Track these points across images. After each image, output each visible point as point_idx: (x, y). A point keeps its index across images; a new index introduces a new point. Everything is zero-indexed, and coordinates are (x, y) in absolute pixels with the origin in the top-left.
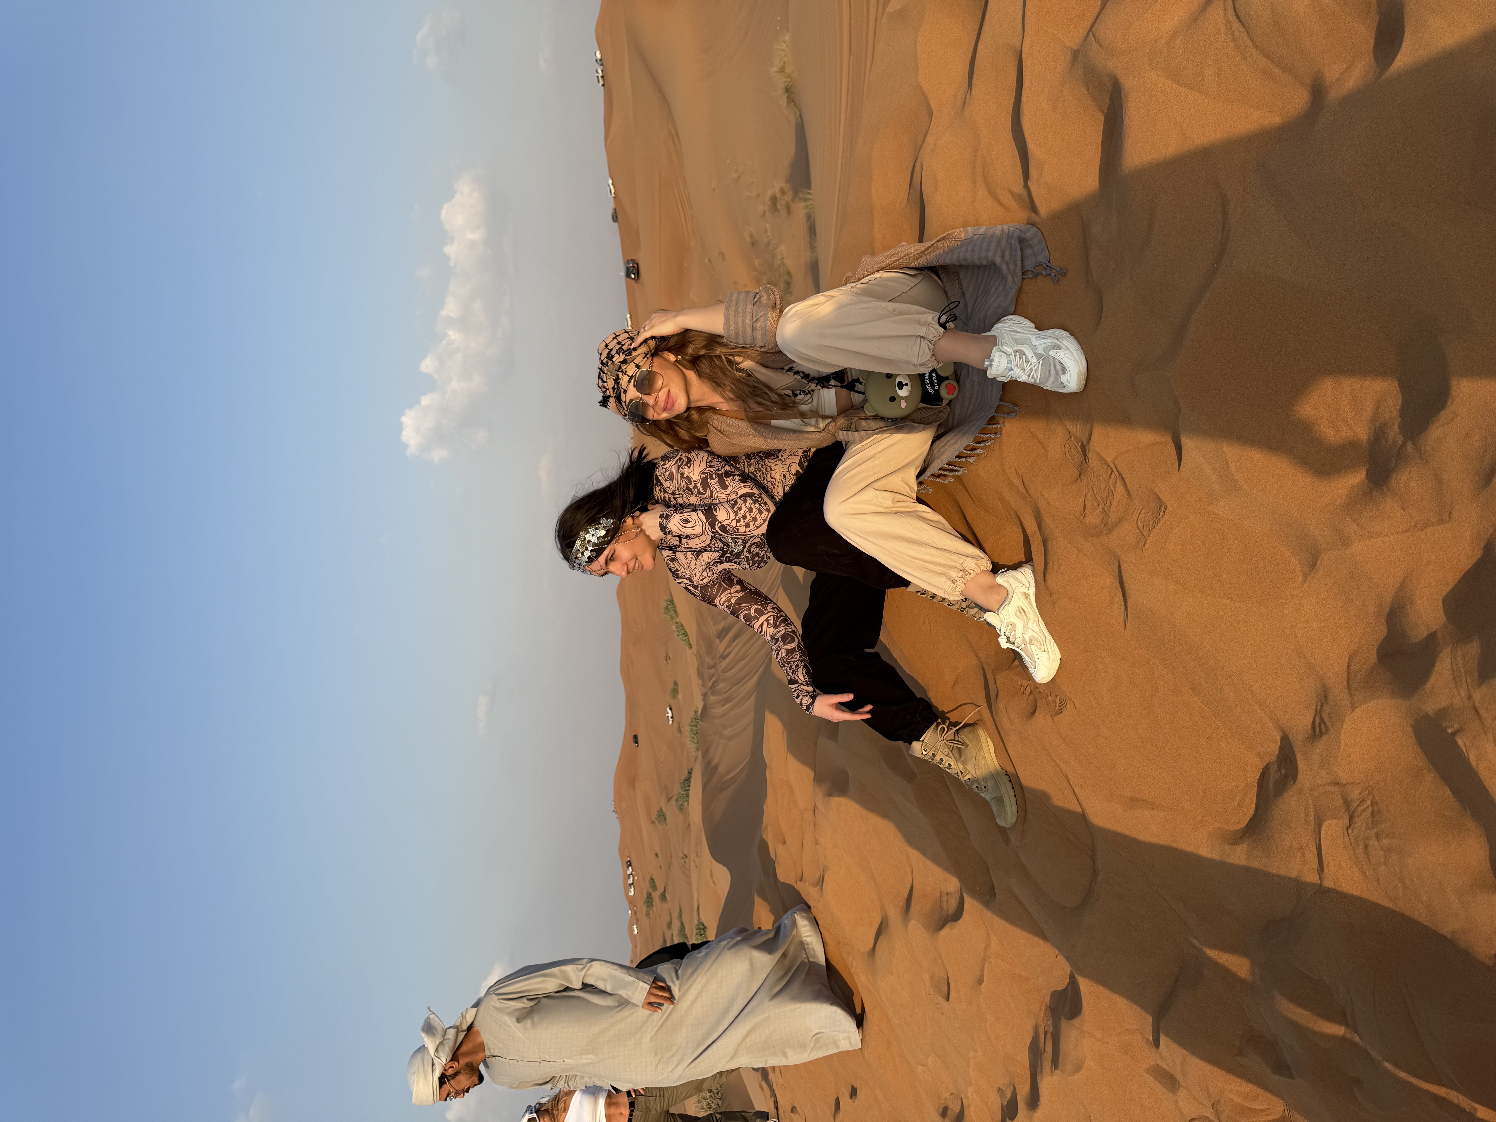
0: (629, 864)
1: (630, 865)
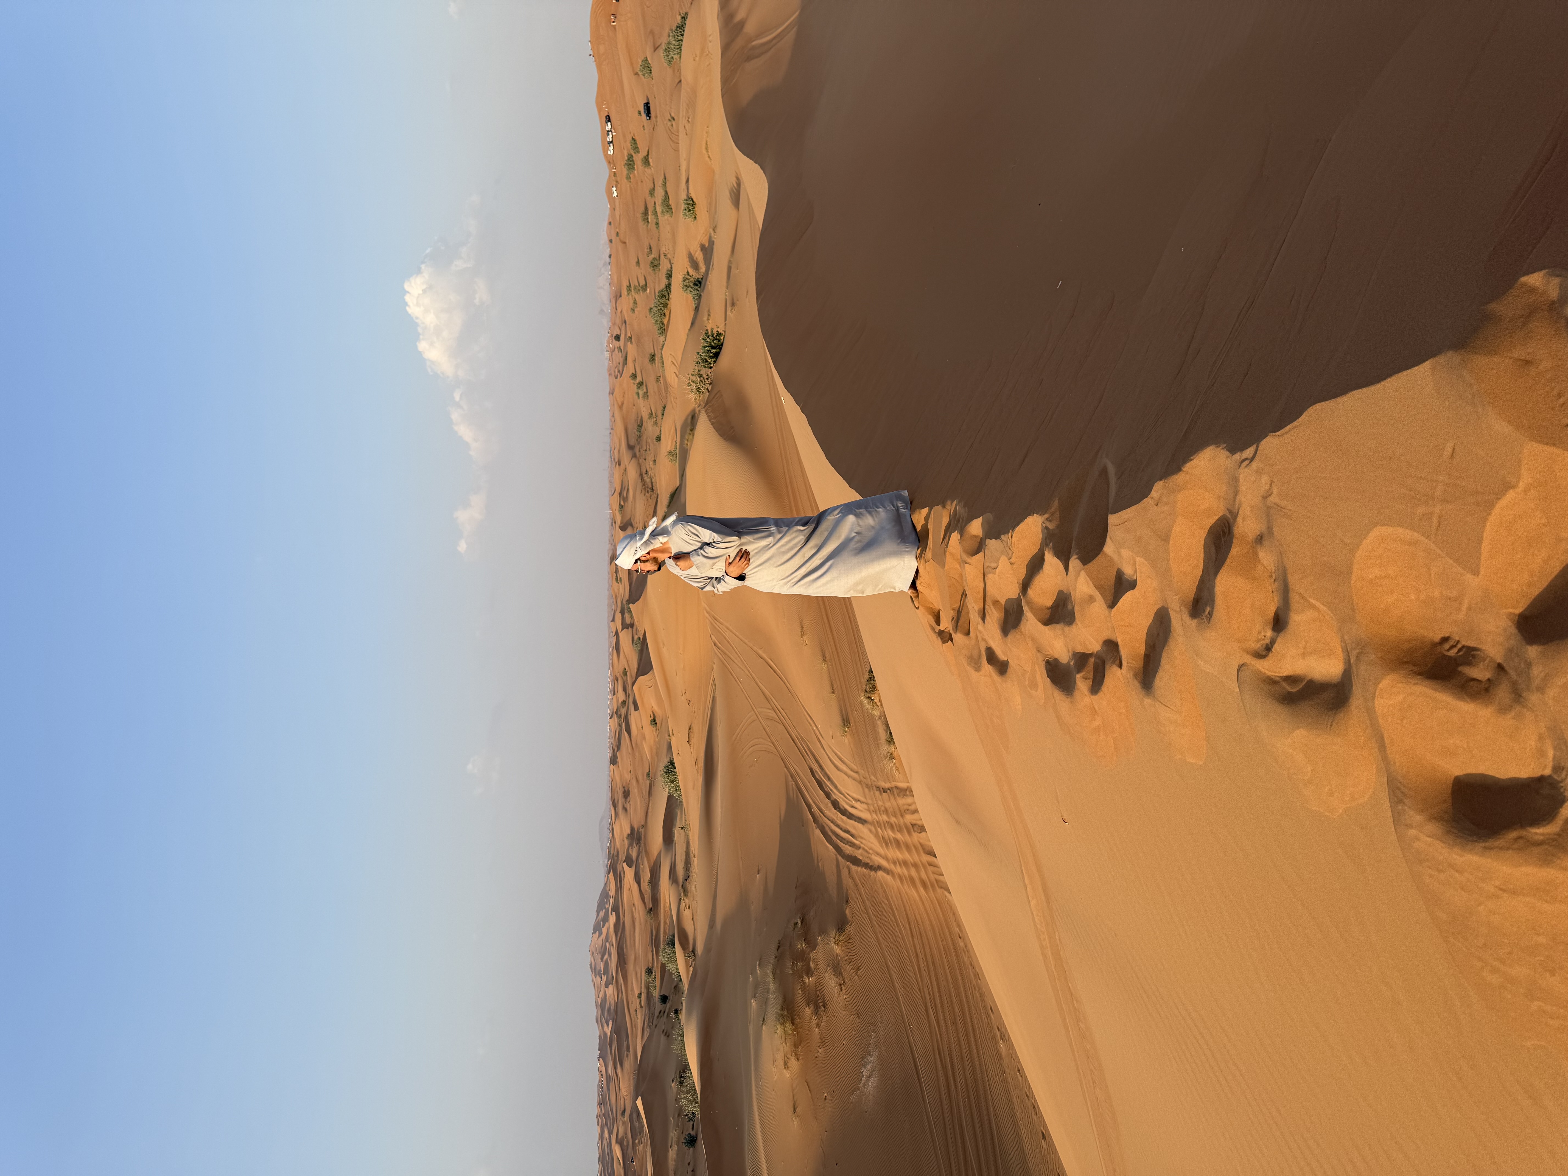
0: (608, 119)
1: (609, 121)
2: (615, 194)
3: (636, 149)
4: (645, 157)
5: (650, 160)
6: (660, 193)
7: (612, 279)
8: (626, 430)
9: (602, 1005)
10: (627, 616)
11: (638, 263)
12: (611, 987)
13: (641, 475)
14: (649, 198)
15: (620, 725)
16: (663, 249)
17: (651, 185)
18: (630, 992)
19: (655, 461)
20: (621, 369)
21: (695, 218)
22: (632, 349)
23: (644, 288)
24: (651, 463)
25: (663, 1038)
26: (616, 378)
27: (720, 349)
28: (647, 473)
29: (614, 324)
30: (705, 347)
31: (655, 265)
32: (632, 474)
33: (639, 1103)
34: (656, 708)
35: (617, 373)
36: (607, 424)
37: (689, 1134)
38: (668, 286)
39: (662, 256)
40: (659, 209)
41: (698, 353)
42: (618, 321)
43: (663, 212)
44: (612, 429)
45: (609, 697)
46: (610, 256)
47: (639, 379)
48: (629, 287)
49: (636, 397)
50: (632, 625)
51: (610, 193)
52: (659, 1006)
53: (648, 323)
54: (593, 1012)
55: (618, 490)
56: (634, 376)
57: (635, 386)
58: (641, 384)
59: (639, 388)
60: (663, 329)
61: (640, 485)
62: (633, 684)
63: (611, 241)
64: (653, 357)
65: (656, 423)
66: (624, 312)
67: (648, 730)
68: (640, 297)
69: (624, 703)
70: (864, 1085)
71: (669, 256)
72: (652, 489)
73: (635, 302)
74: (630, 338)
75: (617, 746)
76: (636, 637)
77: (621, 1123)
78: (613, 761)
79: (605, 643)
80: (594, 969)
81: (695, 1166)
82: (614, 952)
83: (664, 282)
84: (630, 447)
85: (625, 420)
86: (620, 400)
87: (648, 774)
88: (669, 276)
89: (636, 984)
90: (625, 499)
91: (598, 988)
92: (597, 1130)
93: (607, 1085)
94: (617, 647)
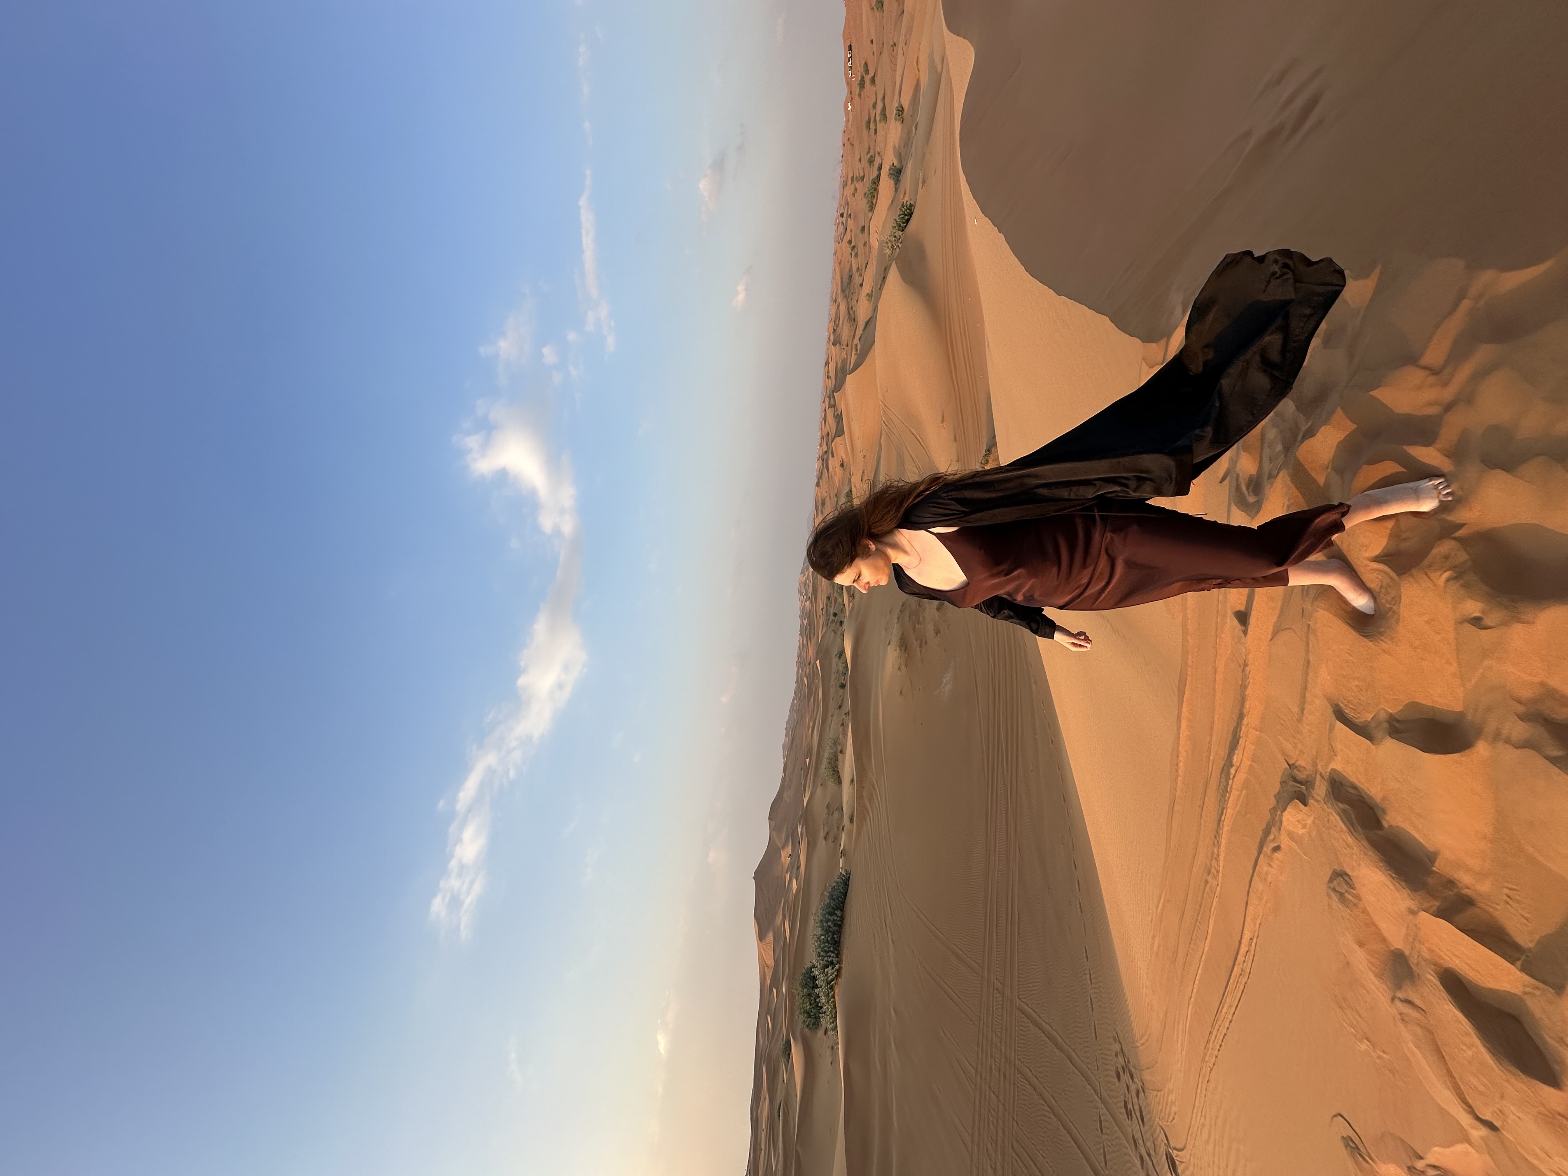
2: (849, 109)
3: (867, 71)
4: (872, 77)
5: (876, 79)
6: (880, 106)
7: (842, 173)
8: (842, 279)
9: (803, 610)
10: (832, 400)
11: (860, 160)
12: (808, 602)
13: (848, 309)
14: (871, 110)
15: (823, 465)
16: (878, 149)
17: (874, 100)
18: (817, 608)
19: (857, 301)
20: (842, 237)
21: (903, 121)
22: (850, 222)
23: (863, 178)
24: (855, 302)
25: (833, 633)
26: (839, 243)
27: (911, 216)
28: (852, 308)
29: (841, 205)
30: (900, 215)
31: (871, 161)
32: (843, 309)
33: (818, 662)
34: (844, 457)
35: (839, 240)
36: (830, 275)
37: (842, 683)
38: (879, 176)
39: (877, 154)
40: (878, 119)
41: (895, 220)
42: (844, 203)
43: (880, 120)
44: (833, 278)
45: (818, 447)
46: (842, 156)
47: (853, 244)
48: (853, 178)
49: (850, 256)
50: (834, 406)
51: (846, 107)
52: (832, 617)
53: (863, 204)
54: (798, 613)
55: (833, 319)
56: (850, 242)
57: (850, 249)
58: (854, 247)
59: (852, 250)
60: (872, 208)
61: (847, 316)
62: (832, 442)
63: (844, 145)
64: (863, 228)
65: (861, 275)
66: (848, 196)
67: (838, 469)
68: (859, 185)
69: (826, 452)
70: (943, 688)
71: (881, 153)
72: (854, 320)
73: (856, 189)
74: (850, 215)
75: (820, 477)
76: (836, 413)
77: (808, 668)
78: (818, 485)
79: (818, 416)
80: (800, 593)
81: (843, 698)
82: (811, 585)
83: (876, 173)
84: (843, 291)
85: (841, 272)
86: (840, 258)
87: (836, 495)
88: (880, 168)
89: (821, 603)
90: (837, 326)
91: (801, 601)
92: (796, 669)
93: (803, 648)
94: (825, 419)
